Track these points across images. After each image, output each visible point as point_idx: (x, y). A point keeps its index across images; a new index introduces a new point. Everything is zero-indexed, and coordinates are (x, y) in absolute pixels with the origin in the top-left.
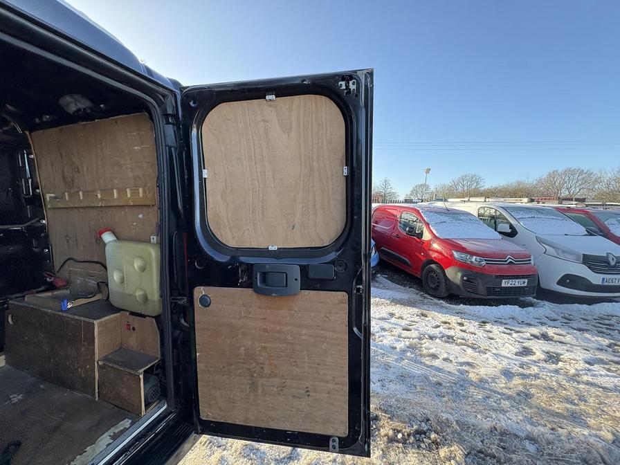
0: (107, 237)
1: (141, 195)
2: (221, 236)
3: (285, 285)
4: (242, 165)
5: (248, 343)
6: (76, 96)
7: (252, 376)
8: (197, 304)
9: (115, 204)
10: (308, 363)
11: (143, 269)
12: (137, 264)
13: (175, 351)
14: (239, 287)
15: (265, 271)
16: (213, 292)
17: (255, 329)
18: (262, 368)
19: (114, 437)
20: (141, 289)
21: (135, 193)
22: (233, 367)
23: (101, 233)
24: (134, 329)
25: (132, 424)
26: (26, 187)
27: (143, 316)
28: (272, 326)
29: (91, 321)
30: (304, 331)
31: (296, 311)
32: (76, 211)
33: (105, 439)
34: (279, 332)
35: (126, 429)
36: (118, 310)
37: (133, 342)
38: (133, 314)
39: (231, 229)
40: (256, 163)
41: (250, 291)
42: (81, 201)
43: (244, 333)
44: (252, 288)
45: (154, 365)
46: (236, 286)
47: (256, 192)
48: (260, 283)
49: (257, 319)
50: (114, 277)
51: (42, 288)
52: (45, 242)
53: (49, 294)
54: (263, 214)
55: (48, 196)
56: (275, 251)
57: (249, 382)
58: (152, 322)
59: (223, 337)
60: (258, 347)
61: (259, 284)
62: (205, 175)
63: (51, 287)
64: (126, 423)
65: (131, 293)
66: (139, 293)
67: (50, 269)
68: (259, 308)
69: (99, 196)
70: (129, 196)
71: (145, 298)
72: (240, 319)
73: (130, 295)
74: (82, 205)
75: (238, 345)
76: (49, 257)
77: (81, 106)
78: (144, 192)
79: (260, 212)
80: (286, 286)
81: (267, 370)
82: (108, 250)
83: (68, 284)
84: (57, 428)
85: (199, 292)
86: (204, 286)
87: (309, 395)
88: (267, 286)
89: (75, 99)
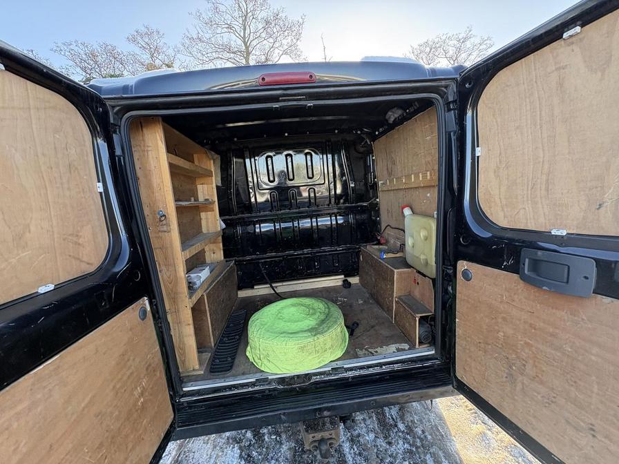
0: (407, 212)
1: (429, 177)
2: (492, 214)
3: (565, 280)
4: (522, 134)
5: (510, 332)
6: (393, 110)
7: (511, 367)
8: (459, 275)
9: (413, 186)
10: (598, 394)
11: (426, 238)
12: (423, 234)
13: (444, 311)
14: (502, 269)
15: (537, 258)
16: (475, 269)
17: (520, 320)
18: (524, 365)
19: (398, 350)
20: (424, 254)
21: (425, 176)
22: (490, 347)
23: (403, 208)
24: (418, 283)
25: (409, 349)
26: (370, 178)
27: (425, 276)
28: (542, 324)
29: (393, 269)
30: (595, 350)
31: (583, 319)
32: (392, 192)
33: (393, 348)
34: (552, 335)
35: (404, 350)
36: (409, 266)
37: (417, 293)
38: (419, 272)
39: (502, 208)
40: (541, 127)
41: (515, 276)
42: (395, 186)
43: (504, 319)
44: (518, 274)
45: (429, 316)
46: (500, 268)
47: (539, 162)
48: (528, 271)
49: (522, 310)
50: (409, 242)
51: (375, 242)
52: (378, 213)
53: (377, 247)
54: (547, 190)
55: (380, 183)
56: (562, 237)
57: (507, 371)
58: (429, 283)
59: (482, 315)
60: (521, 341)
61: (526, 272)
62: (478, 153)
63: (379, 243)
64: (406, 346)
65: (417, 255)
66: (422, 257)
67: (379, 231)
68: (526, 298)
69: (404, 181)
70: (421, 179)
71: (427, 263)
72: (501, 302)
73: (417, 257)
74: (395, 188)
75: (496, 327)
76: (379, 223)
77: (396, 116)
78: (431, 175)
79: (543, 187)
80: (567, 282)
81: (529, 370)
82: (407, 220)
83: (387, 242)
84: (373, 327)
85: (462, 265)
86: (466, 261)
87: (594, 436)
88: (539, 276)
89: (393, 112)
